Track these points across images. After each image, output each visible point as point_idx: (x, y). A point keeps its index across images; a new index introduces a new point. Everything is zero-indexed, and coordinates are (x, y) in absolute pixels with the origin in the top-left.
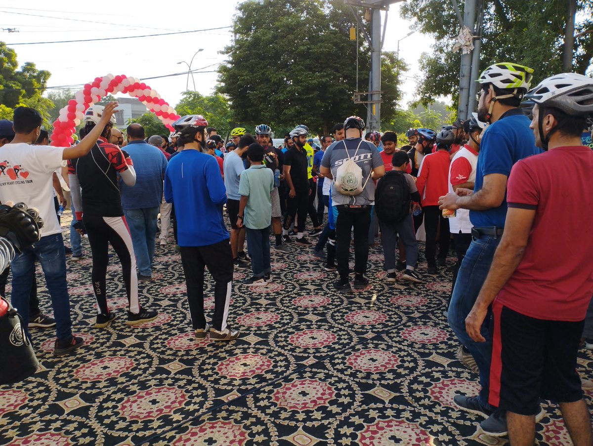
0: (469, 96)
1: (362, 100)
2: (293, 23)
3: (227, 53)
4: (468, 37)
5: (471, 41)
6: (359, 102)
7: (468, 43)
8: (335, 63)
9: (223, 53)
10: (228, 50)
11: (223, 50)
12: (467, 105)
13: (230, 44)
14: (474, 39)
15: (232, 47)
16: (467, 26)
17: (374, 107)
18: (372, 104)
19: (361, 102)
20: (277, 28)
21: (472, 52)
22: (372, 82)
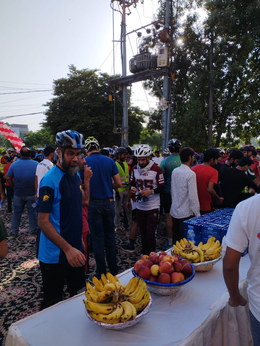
0: (166, 131)
1: (117, 132)
2: (80, 92)
3: (48, 105)
4: (164, 102)
5: (167, 104)
6: (116, 133)
7: (165, 105)
8: (104, 112)
9: (45, 105)
10: (48, 104)
11: (46, 104)
12: (166, 136)
13: (49, 101)
14: (168, 103)
15: (51, 102)
16: (164, 97)
17: (125, 135)
18: (124, 134)
19: (117, 133)
20: (73, 94)
21: (167, 109)
22: (123, 122)
